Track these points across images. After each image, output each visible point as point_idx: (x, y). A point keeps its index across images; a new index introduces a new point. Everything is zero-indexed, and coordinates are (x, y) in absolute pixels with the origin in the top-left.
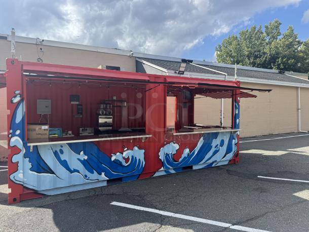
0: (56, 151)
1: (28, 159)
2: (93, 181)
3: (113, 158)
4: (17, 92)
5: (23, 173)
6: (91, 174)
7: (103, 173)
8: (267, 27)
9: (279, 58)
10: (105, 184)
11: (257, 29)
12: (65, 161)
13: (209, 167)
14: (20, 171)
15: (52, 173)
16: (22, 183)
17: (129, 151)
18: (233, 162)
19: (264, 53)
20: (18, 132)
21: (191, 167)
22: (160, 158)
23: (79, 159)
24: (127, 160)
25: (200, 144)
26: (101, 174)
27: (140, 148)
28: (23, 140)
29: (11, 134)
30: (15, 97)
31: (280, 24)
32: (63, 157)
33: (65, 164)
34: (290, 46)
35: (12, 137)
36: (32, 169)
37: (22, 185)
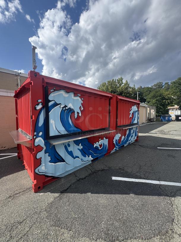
0: (66, 145)
1: (48, 154)
2: (86, 162)
3: (95, 146)
4: (39, 101)
5: (45, 166)
7: (90, 156)
8: (117, 80)
9: (123, 93)
10: (91, 162)
11: (114, 81)
12: (71, 151)
13: (129, 144)
14: (43, 164)
16: (44, 174)
17: (102, 140)
18: (136, 140)
19: (117, 91)
20: (41, 134)
21: (124, 146)
22: (114, 142)
23: (78, 149)
24: (101, 146)
25: (127, 133)
26: (89, 157)
27: (106, 138)
29: (35, 135)
31: (123, 79)
32: (70, 149)
33: (71, 153)
34: (127, 88)
35: (36, 138)
36: (50, 162)
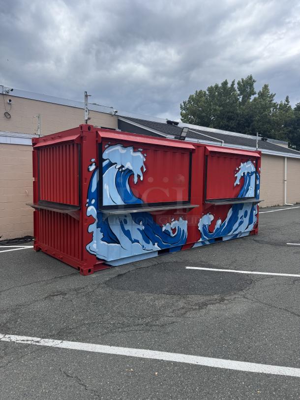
0: (121, 221)
1: (99, 229)
3: (163, 230)
4: (93, 160)
5: (97, 243)
6: (148, 244)
7: (156, 244)
13: (235, 238)
14: (95, 241)
15: (119, 243)
17: (176, 222)
18: (252, 233)
20: (93, 201)
21: (221, 238)
22: (199, 229)
28: (97, 209)
30: (91, 165)
35: (88, 206)
36: (103, 240)
37: (95, 255)
